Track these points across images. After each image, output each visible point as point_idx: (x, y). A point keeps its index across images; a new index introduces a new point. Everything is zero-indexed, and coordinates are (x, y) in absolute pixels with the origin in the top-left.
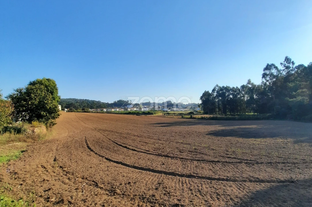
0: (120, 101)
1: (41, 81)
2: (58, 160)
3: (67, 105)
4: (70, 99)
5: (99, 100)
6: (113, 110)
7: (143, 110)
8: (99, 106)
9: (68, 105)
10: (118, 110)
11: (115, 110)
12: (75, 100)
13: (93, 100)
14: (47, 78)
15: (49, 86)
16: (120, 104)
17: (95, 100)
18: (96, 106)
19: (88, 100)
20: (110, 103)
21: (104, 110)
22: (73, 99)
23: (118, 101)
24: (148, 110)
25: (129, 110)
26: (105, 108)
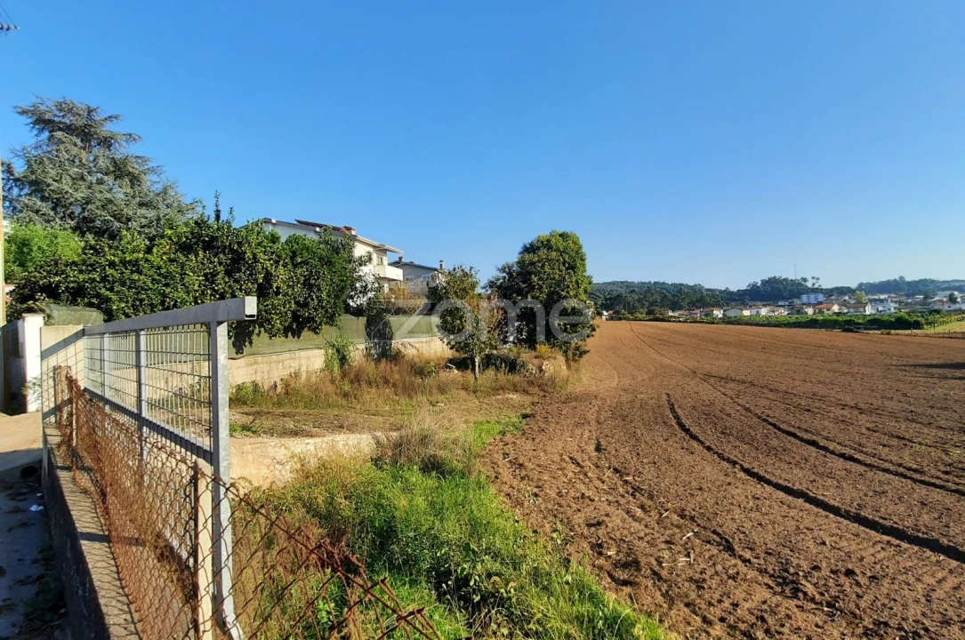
0: (772, 282)
1: (548, 241)
2: (605, 450)
3: (606, 300)
4: (614, 283)
5: (696, 283)
6: (746, 313)
7: (869, 310)
8: (698, 301)
9: (610, 299)
10: (764, 311)
11: (754, 312)
12: (627, 286)
13: (678, 281)
14: (561, 232)
15: (564, 252)
16: (772, 291)
17: (685, 283)
18: (687, 301)
19: (663, 283)
20: (734, 288)
21: (715, 312)
22: (622, 282)
23: (764, 282)
24: (893, 310)
25: (810, 311)
26: (719, 306)
